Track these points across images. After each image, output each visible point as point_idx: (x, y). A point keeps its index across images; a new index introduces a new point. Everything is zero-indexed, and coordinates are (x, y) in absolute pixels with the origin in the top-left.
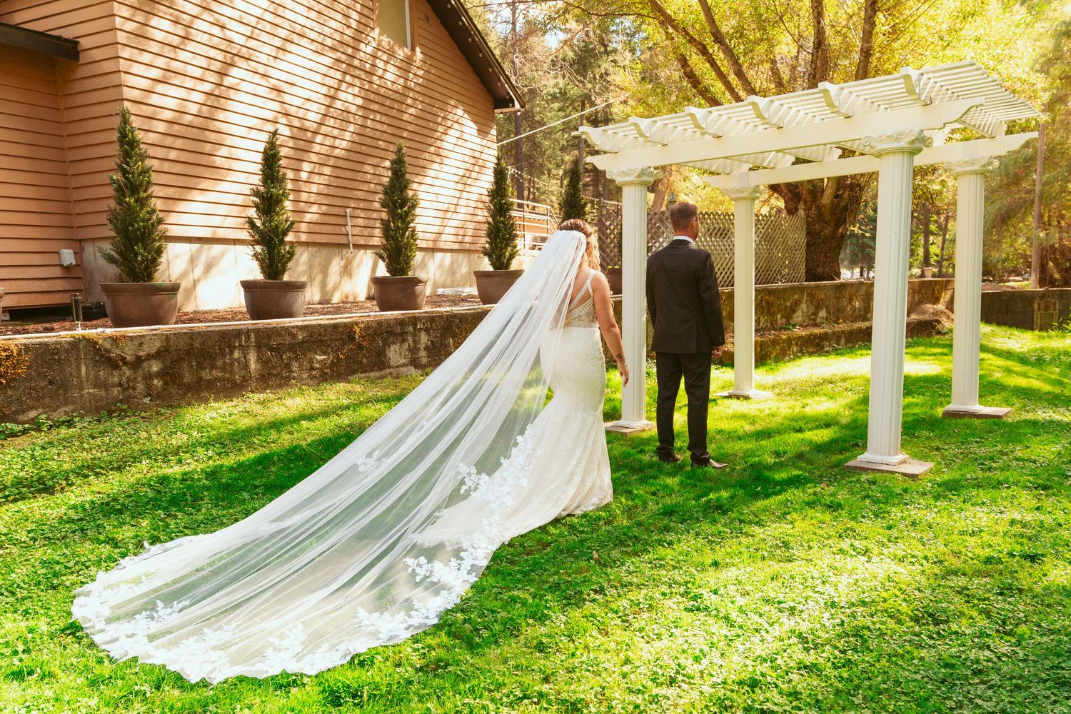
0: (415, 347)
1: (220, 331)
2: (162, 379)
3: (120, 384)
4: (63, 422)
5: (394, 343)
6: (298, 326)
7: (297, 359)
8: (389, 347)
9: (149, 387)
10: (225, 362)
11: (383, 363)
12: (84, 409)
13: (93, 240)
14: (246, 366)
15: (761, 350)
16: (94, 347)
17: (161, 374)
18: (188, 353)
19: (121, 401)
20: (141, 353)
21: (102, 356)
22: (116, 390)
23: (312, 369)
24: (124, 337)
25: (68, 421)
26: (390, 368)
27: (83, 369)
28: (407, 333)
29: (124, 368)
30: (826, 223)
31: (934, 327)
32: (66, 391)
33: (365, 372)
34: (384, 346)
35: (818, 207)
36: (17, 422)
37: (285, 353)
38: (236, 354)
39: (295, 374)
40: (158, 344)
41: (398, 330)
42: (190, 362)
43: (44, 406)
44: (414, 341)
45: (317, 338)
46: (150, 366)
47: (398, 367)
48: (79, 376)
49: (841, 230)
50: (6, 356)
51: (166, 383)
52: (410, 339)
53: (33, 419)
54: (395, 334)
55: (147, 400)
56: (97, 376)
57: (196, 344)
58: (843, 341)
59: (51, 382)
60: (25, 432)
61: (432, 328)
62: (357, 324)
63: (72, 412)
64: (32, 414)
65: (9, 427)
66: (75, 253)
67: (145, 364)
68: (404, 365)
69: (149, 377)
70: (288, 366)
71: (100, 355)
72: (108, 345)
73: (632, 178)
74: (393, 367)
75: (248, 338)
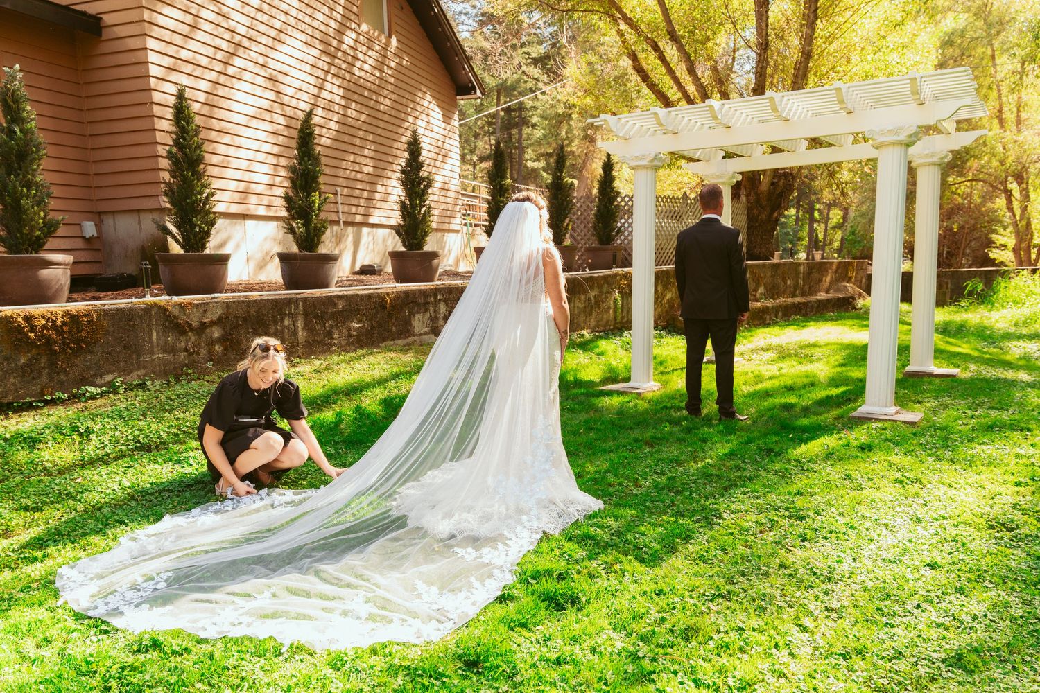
0: (435, 317)
1: (272, 300)
2: (222, 345)
3: (186, 350)
4: (137, 385)
5: (418, 313)
6: (339, 296)
7: (337, 326)
8: (414, 316)
9: (211, 352)
10: (276, 329)
11: (408, 331)
12: (154, 373)
13: (114, 212)
14: (295, 333)
16: (165, 313)
17: (221, 340)
18: (245, 320)
19: (186, 366)
20: (205, 320)
21: (171, 322)
22: (182, 355)
23: (350, 336)
24: (191, 304)
25: (140, 385)
26: (414, 335)
27: (154, 334)
28: (429, 303)
29: (190, 334)
30: (763, 208)
31: (850, 303)
32: (139, 355)
33: (394, 340)
34: (409, 315)
35: (756, 193)
36: (95, 386)
37: (327, 321)
38: (287, 322)
39: (336, 341)
40: (220, 311)
41: (421, 300)
42: (247, 329)
43: (119, 370)
44: (435, 311)
45: (354, 306)
46: (212, 332)
47: (421, 335)
48: (151, 342)
49: (775, 215)
50: (87, 321)
51: (226, 349)
52: (431, 309)
53: (109, 382)
54: (419, 304)
55: (209, 365)
56: (166, 342)
57: (253, 312)
58: (780, 314)
59: (125, 347)
60: (102, 395)
61: (449, 298)
62: (388, 294)
63: (144, 376)
64: (109, 378)
65: (89, 389)
66: (96, 225)
67: (208, 331)
68: (426, 334)
69: (211, 343)
70: (329, 334)
71: (170, 322)
72: (176, 312)
73: (645, 163)
74: (417, 335)
75: (297, 306)
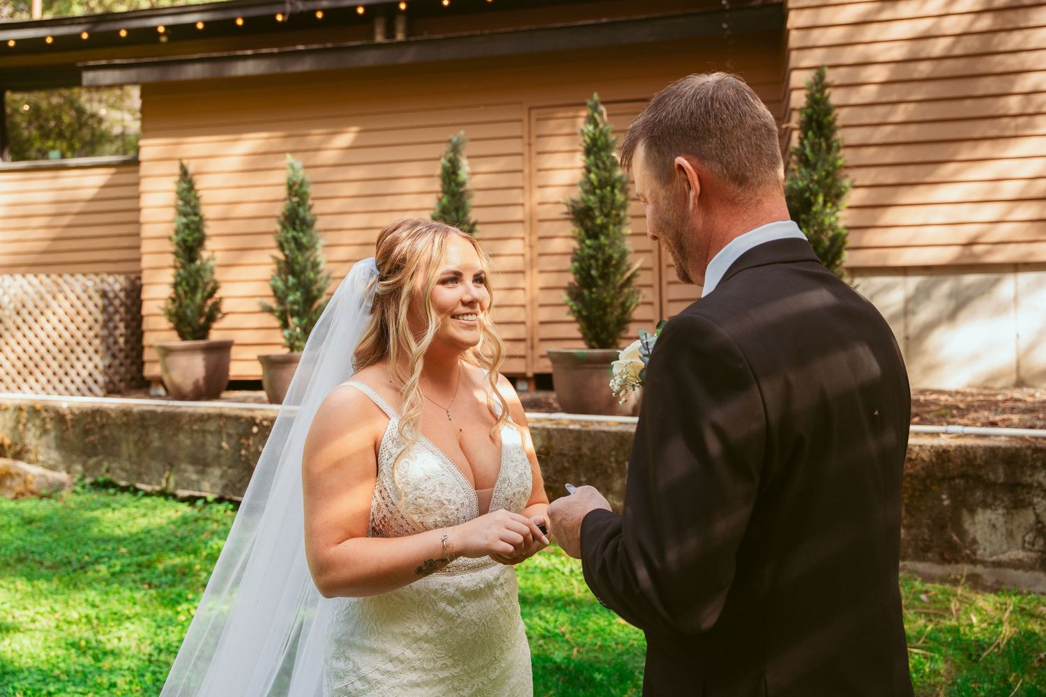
5: (986, 506)
8: (972, 512)
11: (952, 547)
26: (974, 562)
28: (1029, 487)
34: (956, 508)
41: (1000, 475)
47: (998, 564)
54: (990, 486)
68: (1018, 565)
74: (983, 563)
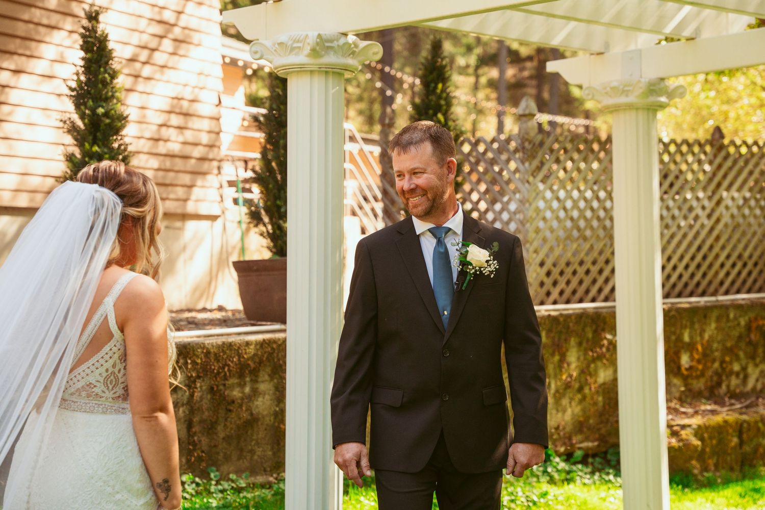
15: (741, 443)
